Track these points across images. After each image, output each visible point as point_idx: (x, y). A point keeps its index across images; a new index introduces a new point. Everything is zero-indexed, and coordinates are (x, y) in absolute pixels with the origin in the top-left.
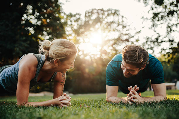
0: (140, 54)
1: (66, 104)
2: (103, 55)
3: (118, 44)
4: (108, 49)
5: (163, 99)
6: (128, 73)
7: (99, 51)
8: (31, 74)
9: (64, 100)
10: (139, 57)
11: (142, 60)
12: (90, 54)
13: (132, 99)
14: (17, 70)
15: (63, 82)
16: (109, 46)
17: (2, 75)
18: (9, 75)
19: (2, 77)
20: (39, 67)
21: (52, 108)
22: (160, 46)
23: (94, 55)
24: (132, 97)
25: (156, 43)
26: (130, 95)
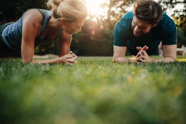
0: (154, 8)
1: (72, 62)
2: (111, 17)
3: (128, 5)
4: (116, 10)
5: (172, 60)
6: (139, 30)
7: (107, 13)
8: (35, 31)
9: (70, 58)
10: (153, 11)
11: (156, 15)
12: (97, 16)
13: (141, 59)
14: (20, 27)
15: (69, 40)
16: (118, 7)
17: (5, 32)
18: (12, 32)
19: (5, 34)
20: (44, 24)
21: (58, 65)
22: (173, 7)
23: (101, 16)
24: (140, 57)
25: (169, 5)
26: (139, 56)
